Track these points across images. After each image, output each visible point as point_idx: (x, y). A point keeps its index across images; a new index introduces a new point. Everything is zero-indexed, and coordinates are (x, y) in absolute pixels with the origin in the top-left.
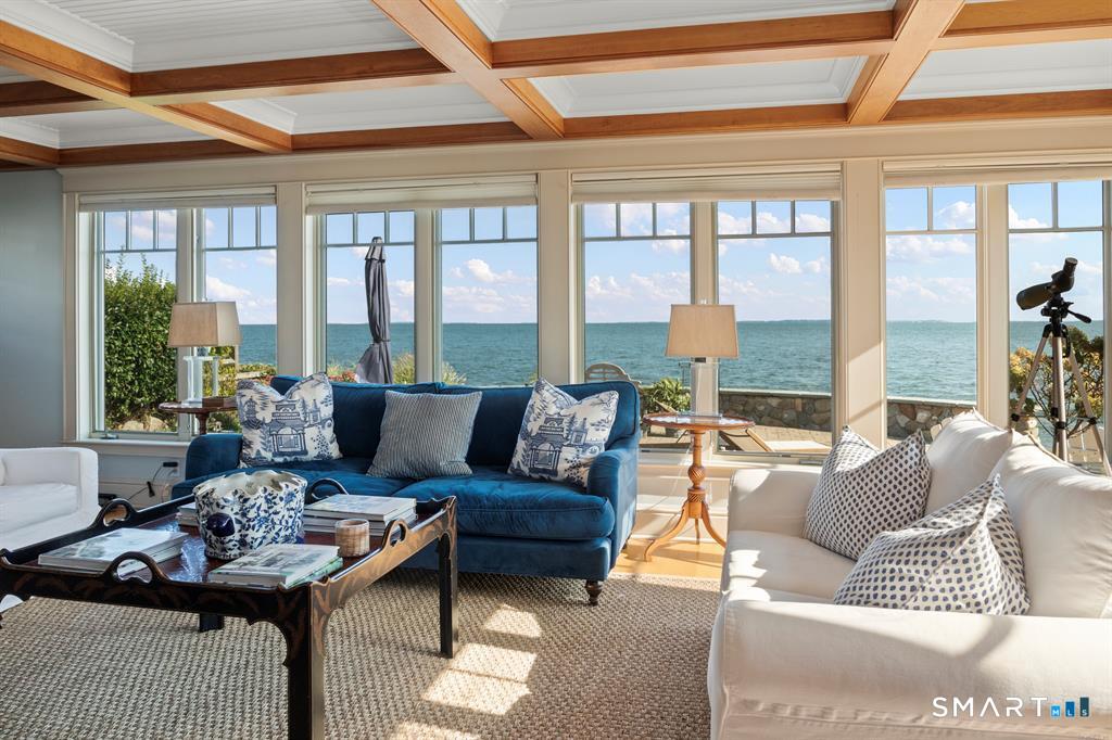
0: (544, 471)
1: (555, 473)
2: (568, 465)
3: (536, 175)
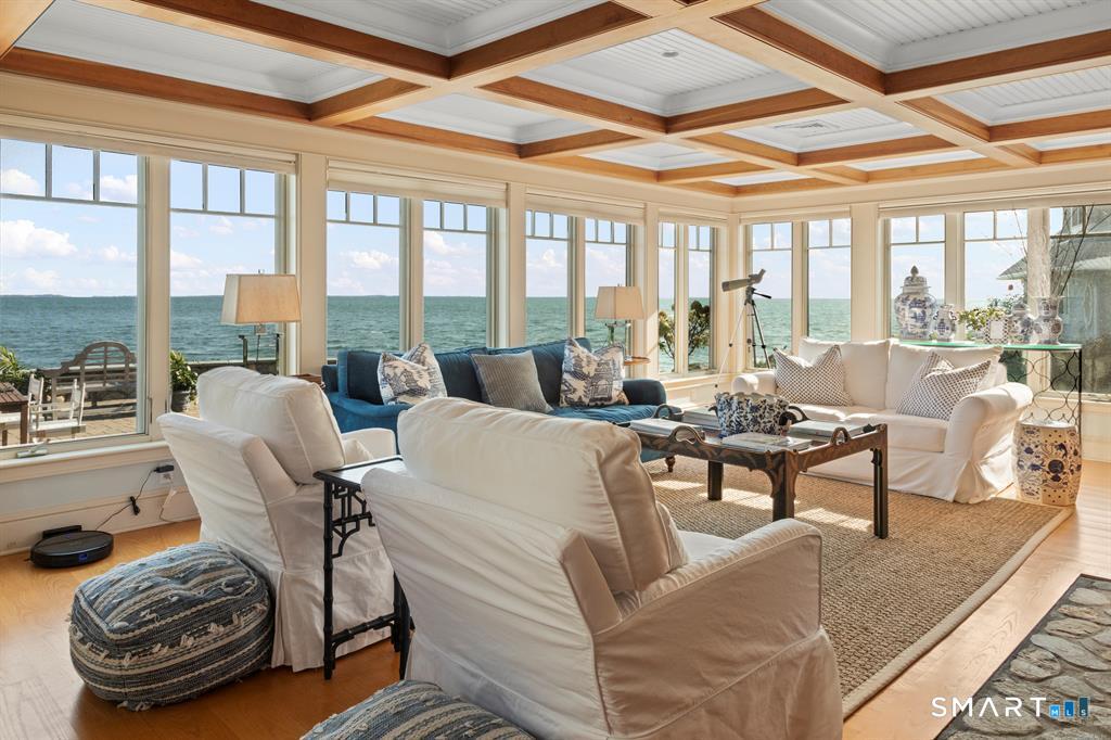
0: (601, 399)
1: (610, 399)
2: (618, 392)
3: (507, 184)
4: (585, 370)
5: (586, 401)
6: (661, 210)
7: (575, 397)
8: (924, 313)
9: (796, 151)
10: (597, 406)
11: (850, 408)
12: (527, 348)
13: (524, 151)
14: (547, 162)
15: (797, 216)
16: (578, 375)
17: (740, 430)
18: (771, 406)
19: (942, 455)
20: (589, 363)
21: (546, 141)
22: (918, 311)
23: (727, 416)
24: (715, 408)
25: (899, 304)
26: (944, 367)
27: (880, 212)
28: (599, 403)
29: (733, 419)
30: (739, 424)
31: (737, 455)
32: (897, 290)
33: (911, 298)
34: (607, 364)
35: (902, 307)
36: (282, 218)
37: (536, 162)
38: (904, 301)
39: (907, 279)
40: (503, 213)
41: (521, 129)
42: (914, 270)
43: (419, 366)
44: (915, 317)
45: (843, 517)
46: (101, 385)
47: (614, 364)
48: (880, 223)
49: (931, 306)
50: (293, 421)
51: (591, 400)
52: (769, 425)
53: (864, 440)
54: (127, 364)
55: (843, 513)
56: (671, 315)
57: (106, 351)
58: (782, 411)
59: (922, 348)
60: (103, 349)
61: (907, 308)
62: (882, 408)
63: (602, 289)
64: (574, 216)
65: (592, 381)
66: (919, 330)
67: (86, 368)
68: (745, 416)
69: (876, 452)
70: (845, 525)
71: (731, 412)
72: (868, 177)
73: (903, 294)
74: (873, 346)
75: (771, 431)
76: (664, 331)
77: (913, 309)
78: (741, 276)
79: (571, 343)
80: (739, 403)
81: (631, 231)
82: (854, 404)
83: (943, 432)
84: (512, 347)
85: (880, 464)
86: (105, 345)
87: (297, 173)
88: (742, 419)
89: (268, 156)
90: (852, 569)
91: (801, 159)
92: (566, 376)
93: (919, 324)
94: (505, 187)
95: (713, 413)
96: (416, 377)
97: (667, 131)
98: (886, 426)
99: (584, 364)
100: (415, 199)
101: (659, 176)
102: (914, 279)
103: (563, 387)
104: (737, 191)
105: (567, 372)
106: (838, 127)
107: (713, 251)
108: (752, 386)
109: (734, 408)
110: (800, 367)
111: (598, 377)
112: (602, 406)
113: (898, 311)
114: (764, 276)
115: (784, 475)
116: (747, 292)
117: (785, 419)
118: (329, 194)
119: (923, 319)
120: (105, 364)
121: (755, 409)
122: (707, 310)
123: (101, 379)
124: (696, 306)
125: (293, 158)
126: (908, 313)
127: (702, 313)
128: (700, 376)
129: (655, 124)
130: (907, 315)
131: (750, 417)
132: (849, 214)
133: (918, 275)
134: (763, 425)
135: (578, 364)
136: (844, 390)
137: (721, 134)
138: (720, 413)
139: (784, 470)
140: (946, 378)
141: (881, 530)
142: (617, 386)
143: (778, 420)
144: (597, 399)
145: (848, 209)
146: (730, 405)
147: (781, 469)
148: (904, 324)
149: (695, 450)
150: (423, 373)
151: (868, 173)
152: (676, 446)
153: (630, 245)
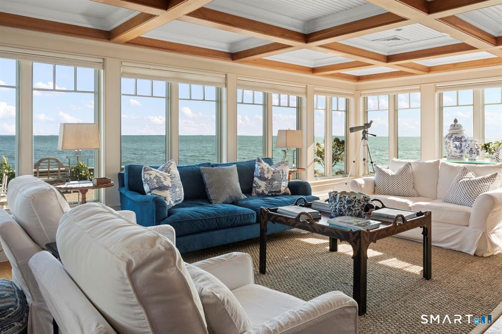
0: (275, 192)
1: (280, 191)
2: (284, 188)
3: (226, 75)
4: (266, 176)
5: (266, 192)
6: (316, 89)
7: (260, 190)
8: (461, 144)
9: (386, 54)
10: (272, 196)
11: (416, 198)
12: (234, 163)
13: (234, 56)
14: (247, 62)
15: (392, 92)
16: (262, 178)
17: (341, 214)
18: (359, 200)
19: (468, 227)
20: (268, 172)
21: (245, 51)
22: (458, 143)
23: (334, 205)
24: (328, 200)
25: (447, 139)
26: (471, 176)
27: (437, 89)
28: (274, 194)
29: (337, 207)
30: (340, 210)
31: (333, 232)
32: (446, 132)
33: (454, 136)
34: (278, 172)
35: (448, 141)
36: (97, 93)
37: (241, 62)
38: (450, 138)
39: (452, 125)
40: (224, 90)
41: (232, 44)
42: (456, 121)
43: (166, 174)
44: (456, 147)
45: (407, 264)
46: (47, 178)
47: (283, 172)
48: (437, 95)
49: (465, 141)
50: (36, 212)
51: (269, 192)
52: (358, 211)
53: (417, 221)
54: (59, 168)
55: (407, 261)
56: (322, 145)
57: (49, 162)
58: (366, 203)
59: (458, 165)
60: (47, 161)
61: (451, 141)
62: (435, 198)
63: (280, 131)
64: (266, 92)
65: (270, 181)
66: (458, 154)
67: (40, 170)
68: (344, 206)
69: (424, 228)
70: (407, 270)
71: (336, 203)
72: (429, 70)
73: (449, 134)
74: (430, 163)
75: (359, 216)
76: (320, 154)
77: (455, 142)
78: (362, 124)
79: (259, 161)
80: (340, 198)
81: (299, 100)
82: (419, 196)
83: (468, 215)
84: (229, 163)
85: (427, 235)
86: (49, 159)
87: (103, 69)
88: (342, 208)
89: (88, 60)
90: (405, 301)
91: (389, 59)
92: (256, 179)
93: (458, 151)
94: (225, 76)
95: (327, 203)
96: (162, 180)
97: (307, 42)
98: (430, 213)
99: (265, 172)
100: (174, 83)
101: (313, 70)
102: (456, 125)
103: (254, 185)
104: (359, 78)
105: (256, 176)
106: (409, 40)
107: (347, 111)
108: (360, 185)
109: (337, 201)
110: (388, 175)
111: (273, 179)
112: (276, 196)
113: (446, 143)
114: (372, 124)
115: (360, 245)
116: (363, 133)
117: (368, 208)
118: (122, 79)
119: (460, 148)
120: (49, 168)
121: (349, 202)
122: (343, 142)
123: (47, 175)
124: (337, 140)
125: (101, 61)
126: (452, 145)
127: (340, 144)
128: (340, 178)
129: (300, 38)
130: (451, 145)
131: (346, 206)
132: (420, 90)
133: (457, 123)
134: (354, 211)
135: (262, 173)
136: (413, 188)
137: (336, 43)
138: (330, 204)
139: (360, 242)
140: (471, 183)
141: (427, 274)
142: (285, 184)
143: (363, 208)
144: (272, 192)
145: (419, 87)
146: (335, 199)
147: (358, 241)
148: (449, 150)
149: (310, 227)
150: (167, 177)
151: (429, 67)
152: (299, 224)
153: (299, 108)
